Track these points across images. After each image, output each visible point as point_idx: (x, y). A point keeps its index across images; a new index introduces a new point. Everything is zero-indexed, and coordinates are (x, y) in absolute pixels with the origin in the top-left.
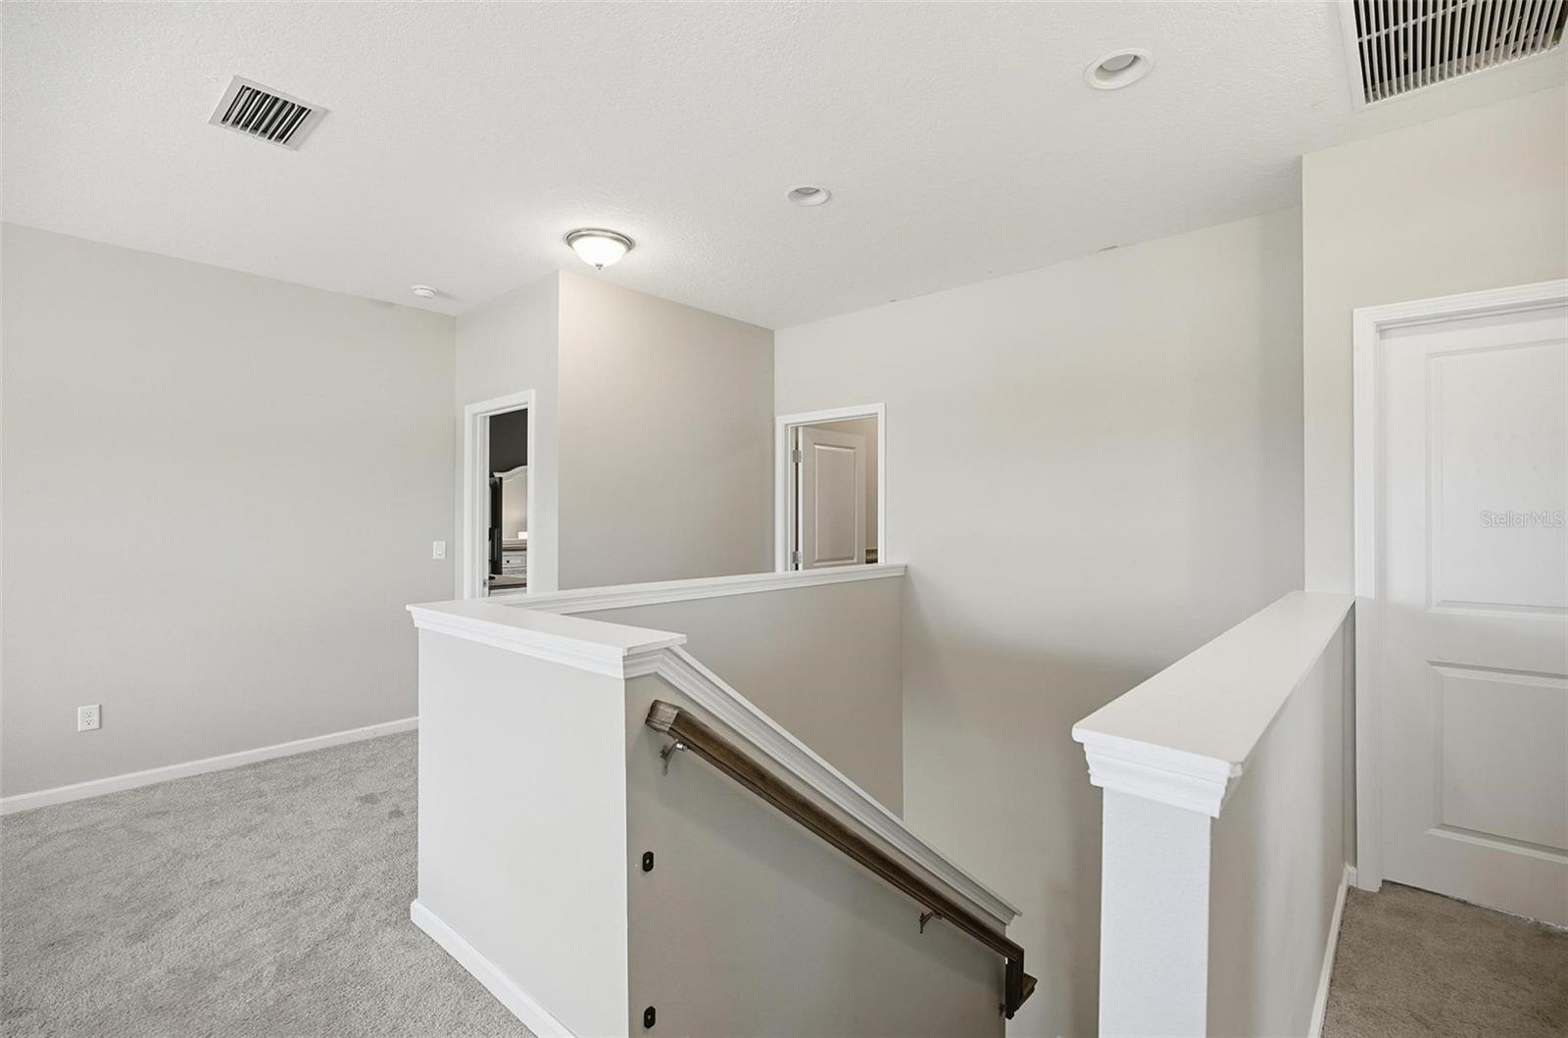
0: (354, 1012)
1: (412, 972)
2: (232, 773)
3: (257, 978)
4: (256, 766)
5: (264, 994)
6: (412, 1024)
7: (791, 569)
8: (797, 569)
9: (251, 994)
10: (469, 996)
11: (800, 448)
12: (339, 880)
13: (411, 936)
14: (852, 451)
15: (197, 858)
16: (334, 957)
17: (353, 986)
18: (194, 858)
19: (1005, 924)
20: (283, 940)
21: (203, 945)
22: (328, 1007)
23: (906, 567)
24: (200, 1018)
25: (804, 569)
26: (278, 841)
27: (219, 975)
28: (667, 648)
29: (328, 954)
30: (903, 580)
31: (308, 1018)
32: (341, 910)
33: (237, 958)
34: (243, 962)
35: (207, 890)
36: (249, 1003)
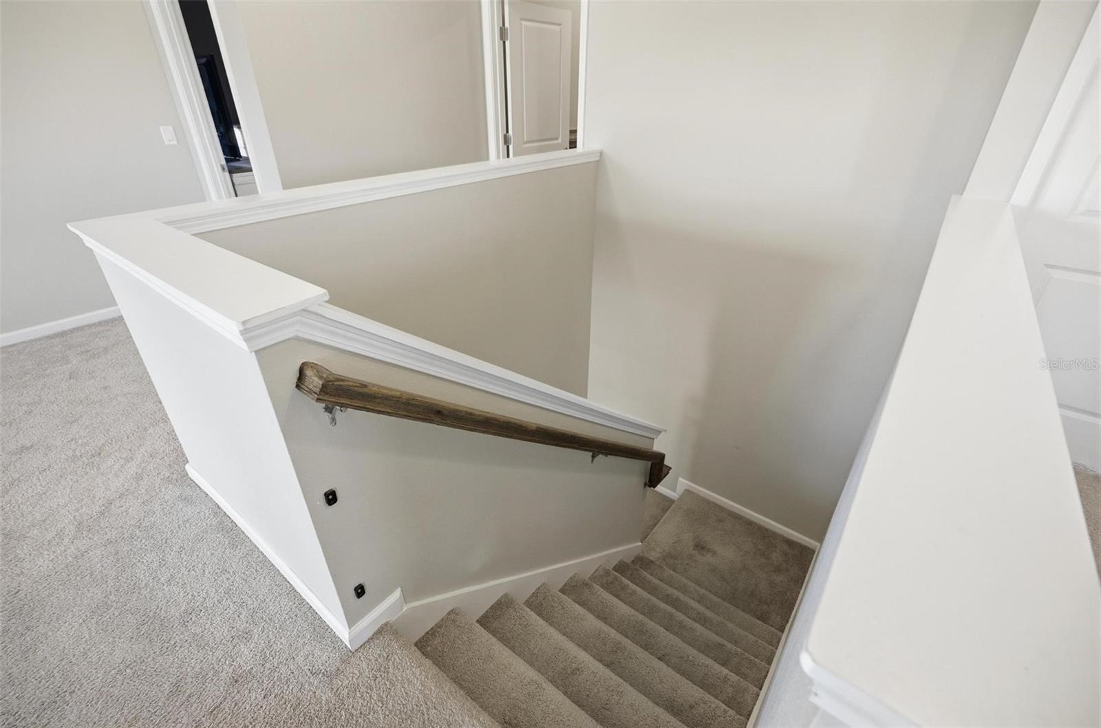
0: (138, 564)
1: (188, 525)
2: (43, 342)
3: (60, 535)
4: (62, 334)
5: (65, 551)
6: (186, 573)
7: (503, 158)
8: (508, 156)
9: (54, 552)
10: (233, 546)
11: (507, 25)
12: (131, 442)
13: (188, 492)
14: (557, 28)
15: (11, 425)
16: (125, 514)
17: (139, 540)
18: (7, 425)
19: (653, 439)
20: (82, 500)
21: (14, 507)
22: (118, 560)
23: (601, 153)
24: (9, 576)
25: (514, 156)
26: (81, 406)
27: (28, 535)
28: (304, 310)
29: (119, 511)
30: (597, 166)
31: (101, 572)
32: (132, 469)
33: (43, 518)
34: (48, 522)
35: (18, 456)
36: (52, 560)
